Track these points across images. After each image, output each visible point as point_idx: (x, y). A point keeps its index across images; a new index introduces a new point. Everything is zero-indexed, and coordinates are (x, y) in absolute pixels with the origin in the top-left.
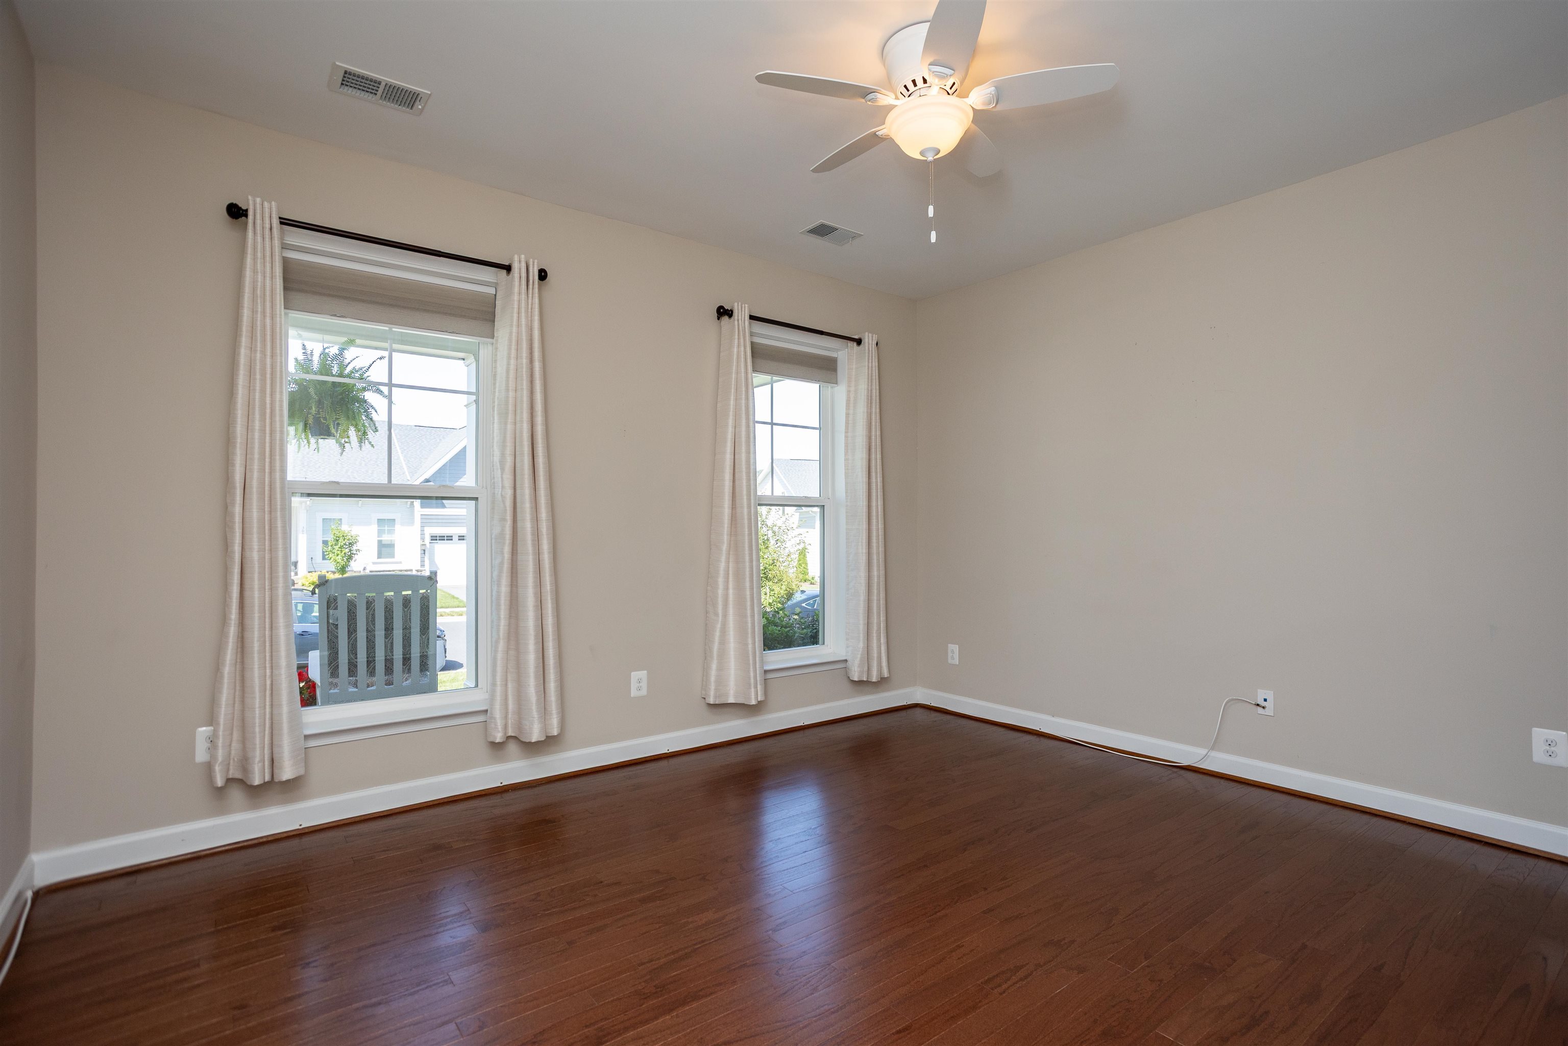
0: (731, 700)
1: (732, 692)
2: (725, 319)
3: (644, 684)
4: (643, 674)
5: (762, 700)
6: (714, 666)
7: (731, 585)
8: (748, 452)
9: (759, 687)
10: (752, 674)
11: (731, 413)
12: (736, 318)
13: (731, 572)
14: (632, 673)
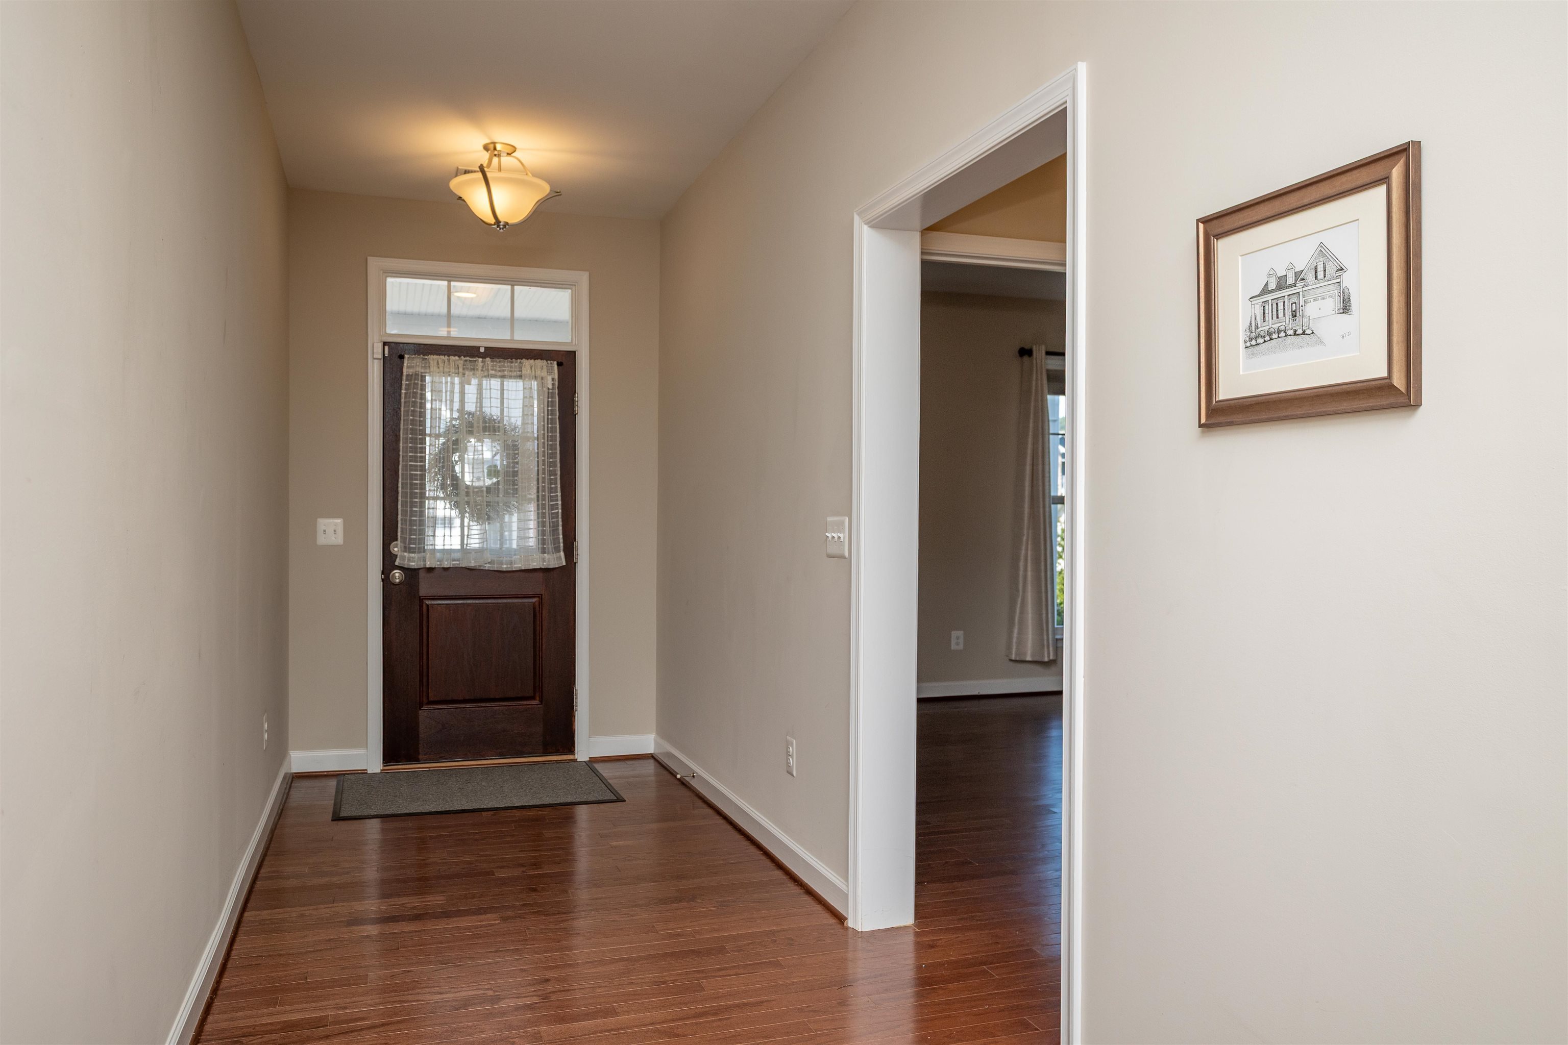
0: (1029, 658)
1: (1029, 652)
2: (1026, 358)
3: (961, 641)
4: (960, 633)
5: (1054, 659)
6: (1016, 631)
7: (1029, 569)
8: (1043, 464)
9: (1051, 649)
10: (1045, 637)
11: (1031, 434)
12: (1035, 357)
13: (1029, 558)
14: (953, 632)
